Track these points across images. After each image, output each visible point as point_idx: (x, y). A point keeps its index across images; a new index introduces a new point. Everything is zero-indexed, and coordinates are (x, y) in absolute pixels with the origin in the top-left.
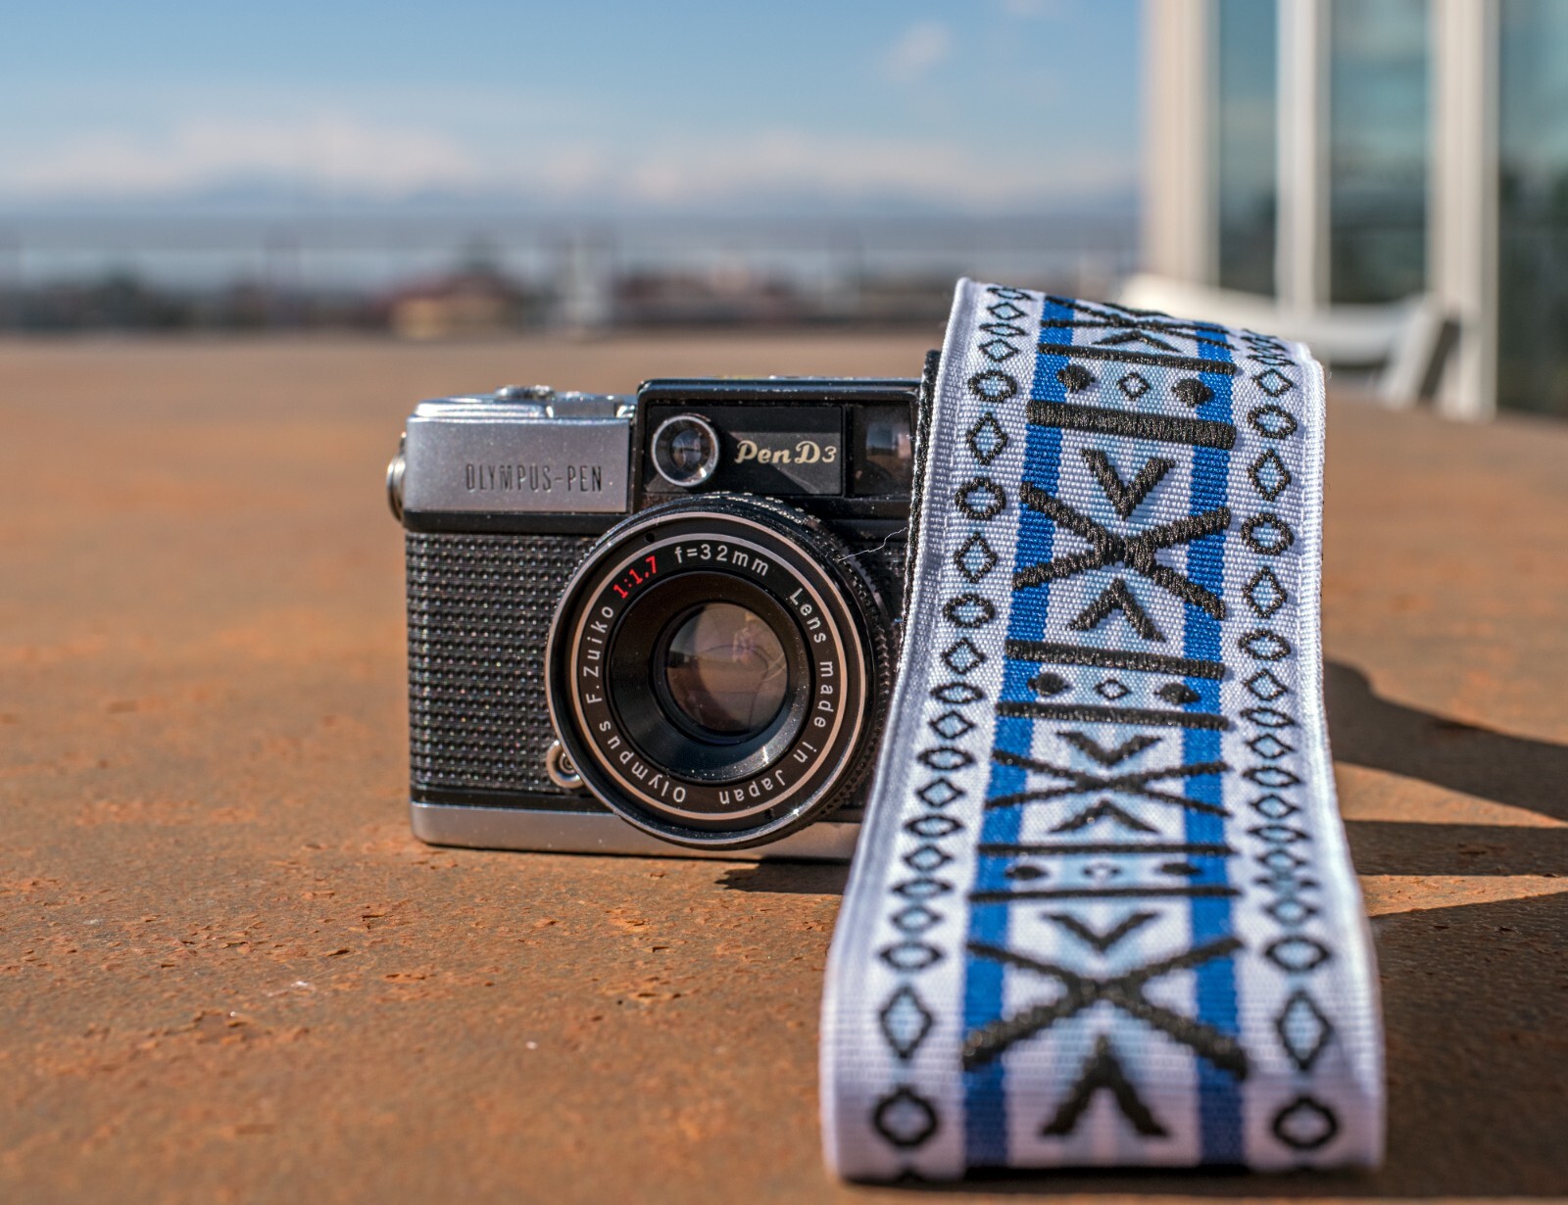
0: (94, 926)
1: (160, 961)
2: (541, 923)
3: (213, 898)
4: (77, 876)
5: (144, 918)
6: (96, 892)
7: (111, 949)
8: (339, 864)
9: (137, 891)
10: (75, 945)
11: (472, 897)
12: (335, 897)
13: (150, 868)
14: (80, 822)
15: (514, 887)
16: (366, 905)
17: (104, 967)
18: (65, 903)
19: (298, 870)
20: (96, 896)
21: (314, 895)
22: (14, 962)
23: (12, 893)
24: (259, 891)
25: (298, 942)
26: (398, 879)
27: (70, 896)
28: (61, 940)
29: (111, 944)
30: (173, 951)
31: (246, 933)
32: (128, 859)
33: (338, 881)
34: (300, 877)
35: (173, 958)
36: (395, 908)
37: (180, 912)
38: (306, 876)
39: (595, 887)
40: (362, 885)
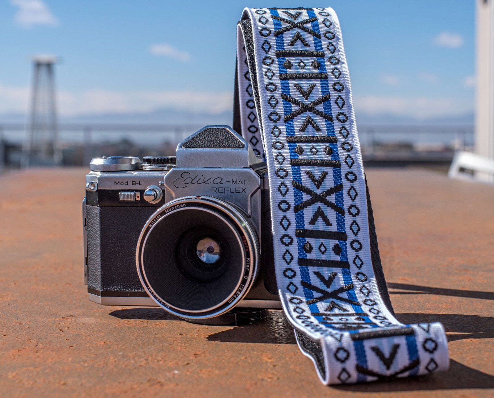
0: (121, 355)
1: (138, 365)
2: (243, 358)
3: (153, 348)
4: (116, 341)
5: (134, 353)
6: (121, 345)
7: (125, 361)
8: (188, 340)
9: (132, 345)
10: (116, 359)
11: (225, 350)
12: (187, 349)
13: (136, 339)
14: (116, 326)
15: (236, 348)
16: (195, 351)
17: (123, 366)
18: (113, 348)
19: (177, 341)
20: (121, 347)
21: (181, 348)
22: (99, 363)
23: (98, 345)
24: (166, 346)
25: (176, 361)
26: (204, 344)
27: (114, 346)
28: (112, 358)
29: (125, 360)
30: (142, 362)
31: (162, 358)
32: (130, 336)
33: (188, 344)
34: (177, 343)
35: (142, 364)
36: (203, 353)
37: (144, 352)
38: (179, 343)
40: (194, 346)
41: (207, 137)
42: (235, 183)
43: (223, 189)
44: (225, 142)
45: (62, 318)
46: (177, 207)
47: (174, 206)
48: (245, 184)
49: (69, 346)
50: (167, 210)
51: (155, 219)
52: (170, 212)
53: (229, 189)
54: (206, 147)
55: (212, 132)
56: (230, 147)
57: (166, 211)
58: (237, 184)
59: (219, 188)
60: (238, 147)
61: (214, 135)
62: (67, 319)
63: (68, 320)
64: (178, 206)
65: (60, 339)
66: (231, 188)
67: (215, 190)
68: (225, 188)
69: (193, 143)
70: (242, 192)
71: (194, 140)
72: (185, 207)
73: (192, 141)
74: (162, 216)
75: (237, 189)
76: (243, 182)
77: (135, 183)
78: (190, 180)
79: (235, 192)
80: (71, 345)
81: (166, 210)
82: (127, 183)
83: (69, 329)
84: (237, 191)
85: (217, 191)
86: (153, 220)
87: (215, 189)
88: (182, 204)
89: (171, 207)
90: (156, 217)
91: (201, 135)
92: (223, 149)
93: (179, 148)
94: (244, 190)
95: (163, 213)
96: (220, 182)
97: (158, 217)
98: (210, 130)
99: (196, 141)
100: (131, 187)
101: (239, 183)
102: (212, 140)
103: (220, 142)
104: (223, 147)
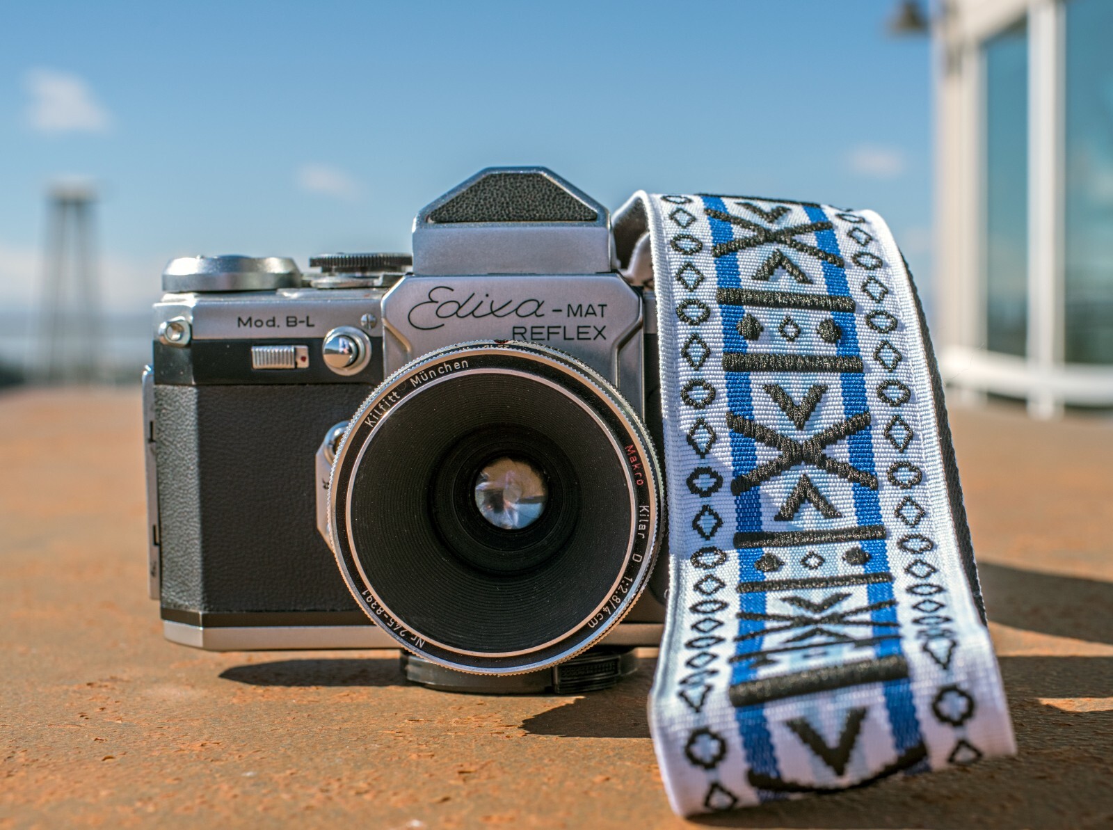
0: (250, 778)
1: (303, 805)
3: (341, 758)
4: (235, 740)
5: (288, 772)
6: (250, 752)
7: (265, 795)
8: (435, 734)
9: (282, 751)
10: (237, 791)
11: (541, 759)
12: (435, 758)
13: (291, 735)
14: (235, 701)
15: (572, 752)
16: (460, 764)
17: (260, 808)
18: (227, 760)
19: (404, 737)
20: (250, 755)
21: (419, 756)
22: (189, 803)
23: (186, 752)
24: (376, 752)
25: (411, 791)
26: (482, 745)
27: (230, 754)
28: (225, 787)
29: (264, 791)
30: (312, 796)
31: (369, 784)
32: (274, 728)
33: (436, 746)
34: (406, 742)
35: (313, 802)
36: (482, 767)
37: (316, 768)
38: (410, 741)
39: (636, 752)
40: (455, 750)
41: (492, 195)
42: (575, 315)
43: (545, 331)
44: (544, 207)
45: (89, 684)
46: (444, 369)
47: (435, 368)
48: (602, 316)
49: (103, 758)
50: (417, 377)
51: (381, 402)
52: (424, 382)
53: (561, 331)
54: (493, 220)
55: (505, 182)
56: (559, 220)
57: (412, 380)
58: (581, 315)
59: (532, 327)
60: (581, 220)
61: (510, 190)
62: (100, 686)
63: (104, 690)
64: (446, 366)
65: (77, 737)
66: (565, 327)
67: (522, 334)
68: (549, 327)
69: (457, 211)
70: (595, 339)
71: (457, 203)
72: (466, 368)
73: (453, 206)
74: (402, 395)
75: (581, 330)
76: (598, 310)
77: (295, 322)
78: (455, 307)
79: (575, 337)
80: (109, 755)
81: (413, 377)
82: (274, 321)
83: (105, 711)
84: (581, 336)
85: (528, 335)
86: (377, 407)
87: (523, 331)
88: (459, 360)
89: (427, 371)
90: (386, 398)
91: (476, 191)
92: (542, 225)
93: (419, 224)
94: (600, 333)
95: (404, 387)
96: (535, 312)
97: (390, 398)
98: (498, 178)
99: (464, 206)
100: (283, 332)
101: (587, 313)
102: (507, 203)
103: (531, 208)
104: (540, 220)
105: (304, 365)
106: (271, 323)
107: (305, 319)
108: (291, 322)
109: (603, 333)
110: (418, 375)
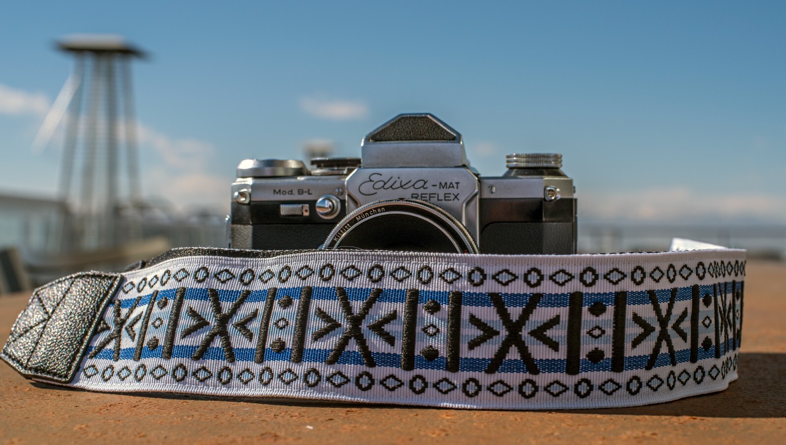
41: (403, 127)
42: (443, 188)
43: (428, 195)
44: (429, 133)
46: (373, 212)
47: (368, 212)
48: (457, 188)
50: (359, 216)
51: (342, 229)
52: (362, 219)
53: (436, 196)
54: (403, 140)
55: (409, 120)
56: (436, 139)
57: (357, 218)
58: (446, 188)
59: (422, 194)
60: (448, 140)
61: (412, 125)
64: (374, 211)
66: (438, 194)
68: (430, 194)
69: (384, 135)
70: (453, 200)
71: (384, 132)
72: (383, 212)
73: (382, 133)
74: (351, 225)
75: (446, 195)
76: (455, 185)
77: (303, 192)
78: (382, 183)
79: (443, 199)
81: (358, 216)
82: (292, 191)
84: (447, 198)
85: (419, 198)
86: (339, 232)
87: (417, 196)
88: (380, 208)
89: (364, 213)
90: (344, 227)
91: (394, 126)
92: (427, 143)
93: (365, 143)
94: (456, 197)
95: (353, 221)
96: (423, 186)
97: (346, 227)
98: (406, 119)
99: (388, 133)
100: (296, 197)
101: (450, 187)
102: (410, 131)
103: (422, 134)
104: (426, 139)
105: (306, 214)
106: (290, 193)
107: (307, 190)
108: (301, 192)
109: (458, 197)
110: (360, 215)
